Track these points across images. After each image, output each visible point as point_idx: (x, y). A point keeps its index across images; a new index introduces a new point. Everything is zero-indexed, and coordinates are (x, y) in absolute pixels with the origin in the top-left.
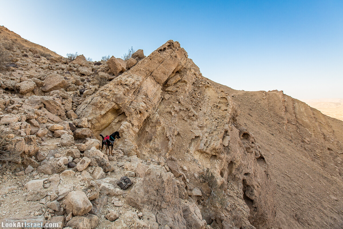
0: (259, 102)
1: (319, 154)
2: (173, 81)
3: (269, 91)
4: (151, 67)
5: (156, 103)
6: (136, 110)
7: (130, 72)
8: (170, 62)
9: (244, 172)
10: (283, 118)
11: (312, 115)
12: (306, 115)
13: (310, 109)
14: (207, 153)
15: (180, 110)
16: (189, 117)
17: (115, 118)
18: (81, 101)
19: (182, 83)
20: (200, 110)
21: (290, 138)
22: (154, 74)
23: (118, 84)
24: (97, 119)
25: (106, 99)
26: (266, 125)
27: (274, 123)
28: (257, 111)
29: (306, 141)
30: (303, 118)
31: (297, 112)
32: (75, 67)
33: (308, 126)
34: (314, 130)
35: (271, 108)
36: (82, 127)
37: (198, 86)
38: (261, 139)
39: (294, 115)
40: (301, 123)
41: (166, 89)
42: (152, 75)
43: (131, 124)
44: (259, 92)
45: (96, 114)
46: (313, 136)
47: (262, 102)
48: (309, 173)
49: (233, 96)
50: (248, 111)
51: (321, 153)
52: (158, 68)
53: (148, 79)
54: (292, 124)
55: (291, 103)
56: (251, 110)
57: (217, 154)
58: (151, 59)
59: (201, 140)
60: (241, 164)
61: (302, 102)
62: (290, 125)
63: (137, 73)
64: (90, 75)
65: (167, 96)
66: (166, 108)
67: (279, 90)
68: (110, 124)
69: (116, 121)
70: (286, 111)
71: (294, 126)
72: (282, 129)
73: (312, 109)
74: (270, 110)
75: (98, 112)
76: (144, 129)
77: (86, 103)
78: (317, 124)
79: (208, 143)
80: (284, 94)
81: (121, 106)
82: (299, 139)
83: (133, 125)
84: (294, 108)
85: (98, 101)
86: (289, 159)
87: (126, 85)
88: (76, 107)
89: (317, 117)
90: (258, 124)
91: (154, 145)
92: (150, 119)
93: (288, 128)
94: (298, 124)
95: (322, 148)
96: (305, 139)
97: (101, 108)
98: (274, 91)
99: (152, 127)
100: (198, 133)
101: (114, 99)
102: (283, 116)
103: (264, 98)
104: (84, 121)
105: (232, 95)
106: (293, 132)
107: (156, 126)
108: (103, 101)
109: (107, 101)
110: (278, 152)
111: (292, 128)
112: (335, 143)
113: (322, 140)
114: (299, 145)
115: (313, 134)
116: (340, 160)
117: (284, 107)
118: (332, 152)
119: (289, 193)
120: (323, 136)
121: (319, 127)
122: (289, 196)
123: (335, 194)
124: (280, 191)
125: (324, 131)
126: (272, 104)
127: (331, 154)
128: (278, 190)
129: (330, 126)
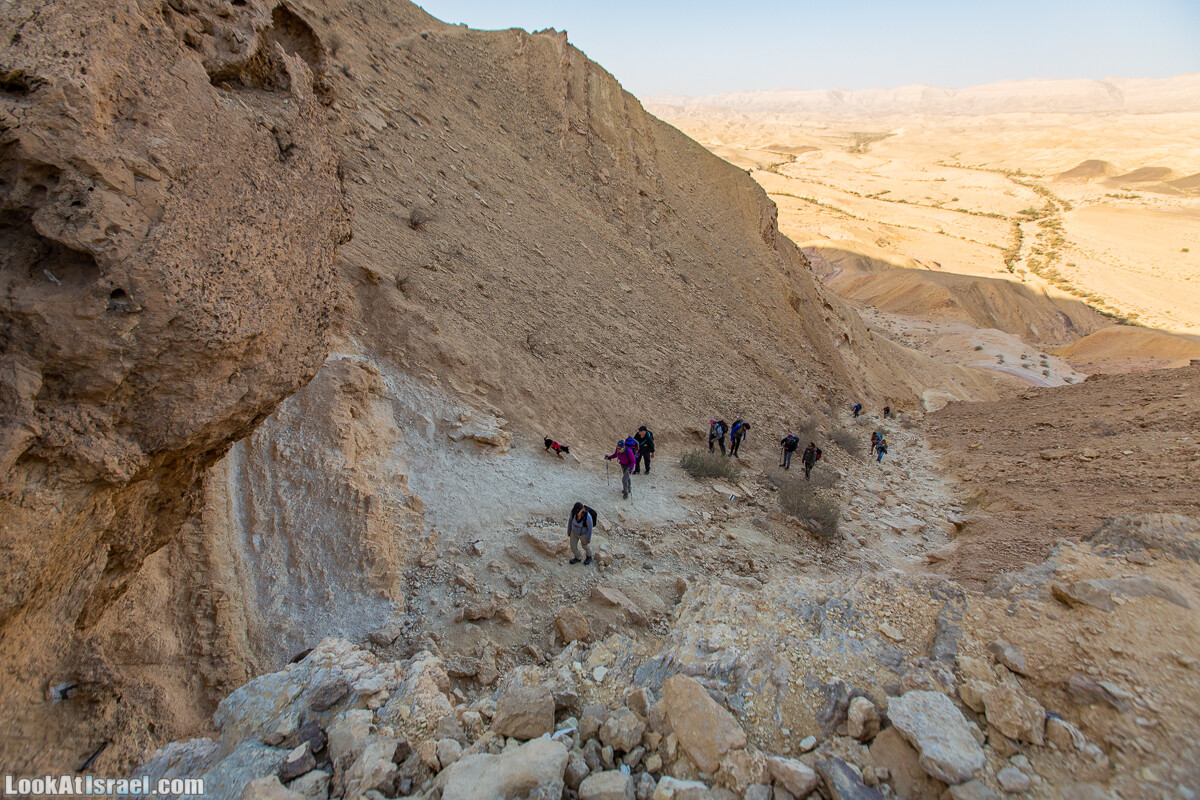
0: (505, 65)
1: (621, 207)
3: (535, 32)
10: (559, 117)
11: (623, 111)
12: (610, 109)
13: (620, 94)
21: (571, 171)
26: (515, 136)
27: (537, 130)
28: (497, 91)
29: (603, 178)
30: (603, 116)
31: (592, 100)
33: (611, 140)
34: (621, 150)
35: (534, 84)
38: (485, 165)
39: (586, 108)
40: (598, 132)
44: (507, 31)
46: (618, 164)
47: (513, 65)
48: (588, 243)
49: (424, 37)
50: (469, 90)
51: (627, 203)
54: (579, 133)
55: (583, 73)
56: (479, 88)
61: (606, 72)
62: (575, 136)
67: (558, 29)
70: (569, 96)
71: (583, 140)
72: (554, 147)
73: (627, 95)
74: (532, 91)
78: (629, 133)
80: (568, 43)
82: (588, 173)
84: (588, 87)
86: (551, 214)
89: (631, 115)
90: (492, 129)
93: (569, 145)
94: (592, 135)
95: (629, 192)
96: (601, 171)
98: (546, 31)
102: (560, 109)
103: (518, 52)
105: (424, 32)
106: (578, 154)
110: (528, 199)
111: (577, 143)
112: (655, 178)
113: (633, 174)
114: (587, 187)
115: (618, 159)
116: (657, 215)
117: (565, 84)
118: (646, 199)
119: (530, 293)
120: (635, 164)
121: (631, 142)
122: (528, 300)
123: (629, 281)
124: (508, 291)
125: (640, 151)
126: (536, 73)
127: (643, 204)
128: (502, 289)
129: (652, 141)
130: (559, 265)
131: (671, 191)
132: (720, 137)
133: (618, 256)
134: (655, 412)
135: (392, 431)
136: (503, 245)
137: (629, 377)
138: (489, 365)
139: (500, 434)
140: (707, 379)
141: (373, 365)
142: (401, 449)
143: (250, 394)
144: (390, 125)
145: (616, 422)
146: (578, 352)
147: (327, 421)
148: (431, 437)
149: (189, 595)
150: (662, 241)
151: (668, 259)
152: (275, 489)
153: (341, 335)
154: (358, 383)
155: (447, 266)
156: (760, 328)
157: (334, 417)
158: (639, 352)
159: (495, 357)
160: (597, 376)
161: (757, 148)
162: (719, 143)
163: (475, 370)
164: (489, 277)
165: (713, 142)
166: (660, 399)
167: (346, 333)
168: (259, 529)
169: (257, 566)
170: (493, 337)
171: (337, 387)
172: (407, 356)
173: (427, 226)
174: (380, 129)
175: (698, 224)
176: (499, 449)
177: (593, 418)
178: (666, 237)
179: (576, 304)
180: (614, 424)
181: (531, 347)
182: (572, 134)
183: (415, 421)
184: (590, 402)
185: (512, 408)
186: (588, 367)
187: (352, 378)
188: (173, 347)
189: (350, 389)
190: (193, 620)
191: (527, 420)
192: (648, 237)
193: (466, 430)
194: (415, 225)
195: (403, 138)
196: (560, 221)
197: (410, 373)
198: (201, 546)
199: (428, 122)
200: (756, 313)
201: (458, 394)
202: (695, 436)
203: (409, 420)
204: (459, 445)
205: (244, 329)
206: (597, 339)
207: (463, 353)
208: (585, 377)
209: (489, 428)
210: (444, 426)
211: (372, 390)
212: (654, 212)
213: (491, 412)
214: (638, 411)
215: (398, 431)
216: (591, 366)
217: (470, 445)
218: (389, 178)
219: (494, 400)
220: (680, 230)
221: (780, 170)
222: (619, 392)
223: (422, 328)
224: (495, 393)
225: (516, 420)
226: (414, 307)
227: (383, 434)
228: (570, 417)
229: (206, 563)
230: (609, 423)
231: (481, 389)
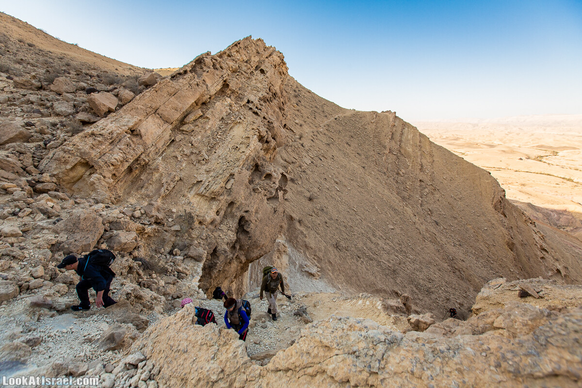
0: (366, 127)
1: (408, 187)
2: (191, 118)
3: (383, 112)
4: (155, 102)
5: (161, 147)
6: (106, 162)
7: (121, 112)
8: (187, 93)
9: (244, 209)
10: (385, 147)
11: (418, 144)
12: (412, 143)
13: (418, 136)
14: (206, 196)
15: (192, 153)
16: (199, 162)
17: (86, 171)
18: (45, 155)
19: (205, 120)
20: (215, 152)
21: (385, 170)
22: (159, 111)
23: (86, 137)
24: (63, 173)
25: (70, 154)
26: (363, 157)
27: (374, 153)
28: (360, 138)
29: (401, 173)
30: (408, 146)
31: (403, 140)
32: (48, 101)
33: (409, 157)
34: (413, 161)
35: (377, 134)
36: (45, 182)
37: (226, 122)
38: (343, 174)
39: (399, 143)
40: (403, 153)
41: (181, 129)
42: (157, 113)
43: (103, 176)
44: (370, 112)
45: (61, 169)
46: (410, 168)
47: (369, 127)
49: (336, 119)
50: (347, 138)
51: (411, 185)
52: (166, 103)
53: (150, 119)
54: (393, 154)
55: (401, 128)
56: (352, 137)
57: (216, 197)
58: (157, 91)
59: (202, 185)
60: (242, 204)
63: (131, 113)
64: (69, 115)
65: (179, 137)
66: (174, 151)
67: (393, 111)
68: (82, 176)
69: (88, 173)
70: (392, 138)
71: (395, 157)
72: (380, 160)
73: (421, 135)
74: (375, 137)
75: (63, 166)
76: (140, 176)
77: (48, 158)
78: (419, 153)
79: (210, 186)
80: (396, 117)
81: (87, 160)
82: (394, 171)
83: (104, 177)
84: (402, 134)
85: (60, 156)
87: (100, 134)
88: (39, 161)
89: (423, 145)
91: (146, 192)
92: (149, 165)
93: (387, 159)
94: (400, 154)
95: (414, 180)
96: (401, 171)
97: (66, 162)
98: (387, 112)
99: (149, 174)
100: (203, 177)
101: (78, 154)
102: (386, 144)
103: (373, 121)
104: (46, 177)
105: (336, 117)
106: (391, 163)
107: (153, 173)
108: (67, 156)
109: (70, 156)
111: (391, 158)
112: (430, 174)
113: (418, 172)
114: (393, 177)
115: (411, 165)
116: (428, 191)
117: (391, 133)
118: (422, 183)
119: (345, 226)
120: (420, 167)
121: (420, 157)
122: (344, 229)
123: (394, 224)
124: (336, 225)
125: (424, 161)
126: (379, 130)
127: (420, 186)
128: (334, 224)
129: (432, 156)
130: (362, 216)
131: (438, 180)
132: (501, 140)
133: (392, 213)
134: (380, 280)
135: (287, 264)
136: (340, 206)
137: (375, 265)
138: (320, 251)
139: (317, 273)
140: (418, 274)
141: (287, 245)
142: (288, 270)
143: (261, 253)
144: (312, 162)
145: (362, 280)
146: (356, 251)
147: (272, 258)
148: (297, 268)
149: (238, 289)
150: (428, 203)
151: (429, 213)
152: (257, 272)
153: (280, 235)
154: (281, 249)
155: (317, 215)
156: (481, 255)
157: (273, 257)
158: (385, 256)
159: (323, 248)
160: (360, 262)
161: (528, 146)
162: (500, 143)
163: (315, 251)
164: (331, 219)
165: (495, 142)
166: (386, 276)
167: (282, 234)
168: (252, 280)
169: (250, 288)
170: (324, 241)
171: (276, 250)
172: (296, 243)
173: (315, 200)
174: (308, 164)
175: (452, 197)
176: (316, 277)
177: (353, 276)
178: (431, 202)
179: (363, 232)
180: (360, 280)
181: (337, 246)
182: (390, 154)
183: (294, 263)
184: (353, 270)
185: (324, 266)
186: (357, 258)
187: (280, 248)
188: (254, 245)
189: (279, 251)
190: (238, 294)
191: (328, 271)
192: (420, 201)
193: (307, 269)
194: (310, 199)
195: (315, 167)
196: (368, 197)
197: (296, 248)
198: (242, 280)
199: (326, 158)
200: (481, 247)
201: (308, 258)
202: (396, 294)
203: (292, 262)
204: (304, 273)
205: (263, 243)
206: (367, 248)
207: (312, 245)
208: (355, 261)
209: (314, 270)
210: (301, 266)
211: (284, 251)
212: (426, 190)
213: (316, 265)
214: (373, 278)
215: (288, 265)
216: (359, 257)
217: (307, 274)
218: (307, 182)
219: (318, 262)
220: (440, 199)
221: (544, 160)
222: (367, 269)
223: (302, 236)
224: (319, 260)
225: (324, 270)
226: (302, 228)
227: (284, 265)
228: (344, 274)
229: (242, 284)
230: (359, 280)
231: (315, 258)
